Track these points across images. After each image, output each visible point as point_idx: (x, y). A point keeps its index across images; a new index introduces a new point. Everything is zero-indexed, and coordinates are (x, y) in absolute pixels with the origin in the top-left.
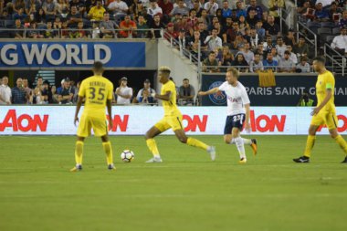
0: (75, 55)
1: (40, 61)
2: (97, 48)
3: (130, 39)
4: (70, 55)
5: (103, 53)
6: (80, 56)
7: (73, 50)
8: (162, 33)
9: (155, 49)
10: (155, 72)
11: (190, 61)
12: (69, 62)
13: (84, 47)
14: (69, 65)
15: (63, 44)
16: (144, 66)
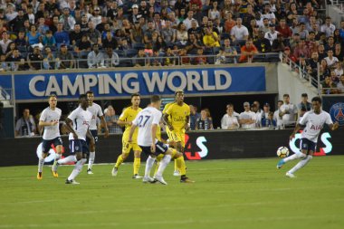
0: (196, 82)
1: (161, 88)
2: (217, 74)
3: (249, 64)
4: (191, 81)
5: (223, 79)
6: (201, 82)
7: (194, 77)
8: (281, 57)
9: (275, 72)
10: (276, 95)
11: (310, 84)
12: (190, 88)
13: (205, 73)
14: (190, 92)
15: (184, 71)
16: (265, 90)
